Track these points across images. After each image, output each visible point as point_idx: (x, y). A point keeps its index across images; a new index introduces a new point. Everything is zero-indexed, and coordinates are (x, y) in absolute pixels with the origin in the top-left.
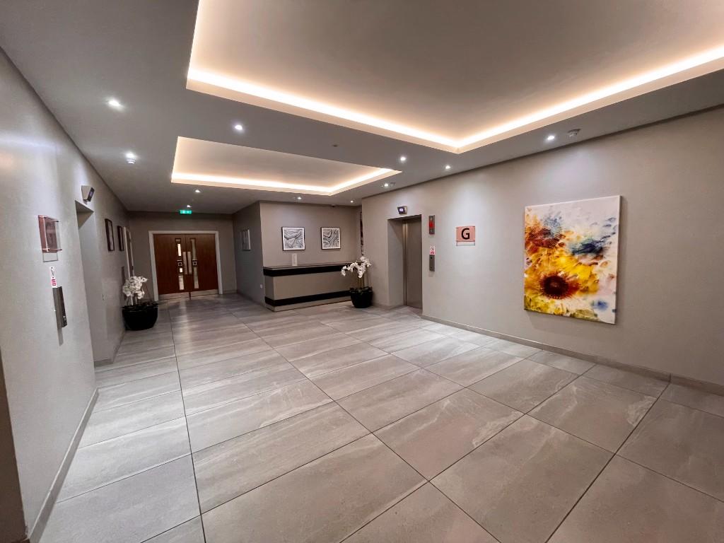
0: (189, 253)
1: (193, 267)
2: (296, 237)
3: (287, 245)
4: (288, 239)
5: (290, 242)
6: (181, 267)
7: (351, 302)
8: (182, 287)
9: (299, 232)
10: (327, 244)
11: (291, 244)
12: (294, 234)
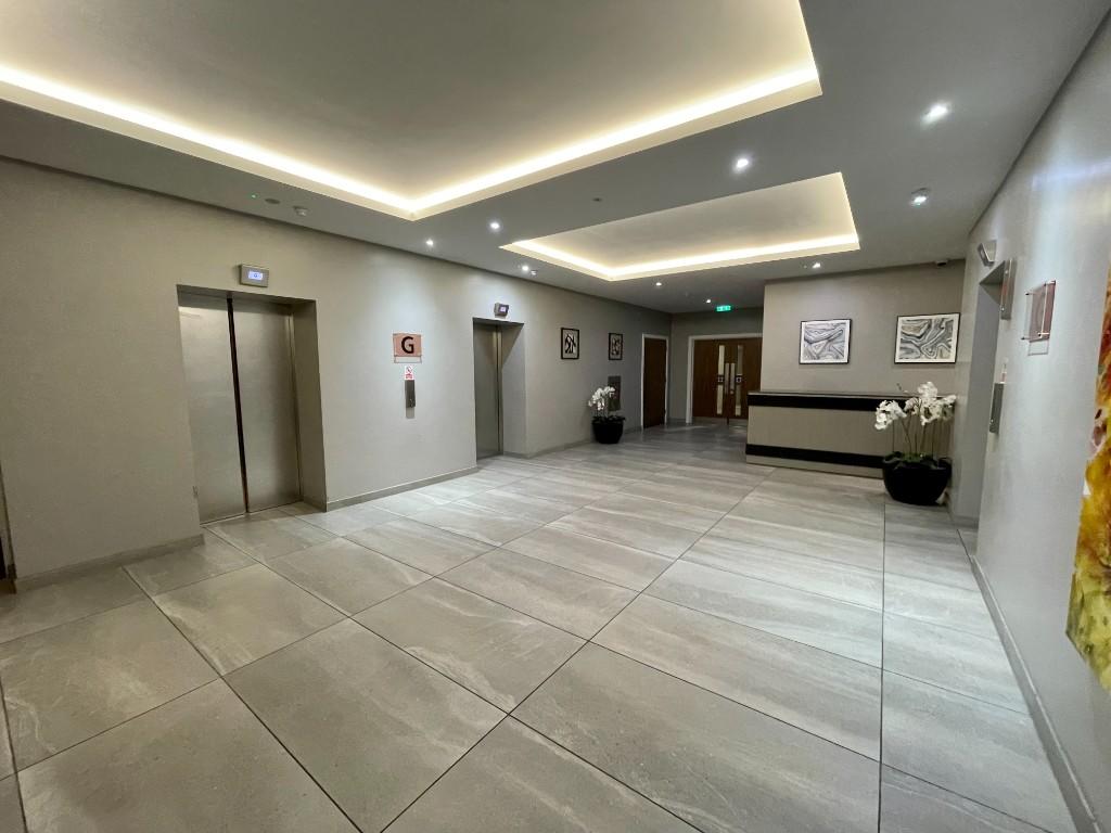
0: (733, 365)
1: (736, 384)
2: (829, 339)
3: (809, 354)
4: (810, 343)
5: (815, 349)
6: (720, 383)
7: (882, 483)
8: (719, 411)
9: (838, 328)
10: (910, 351)
11: (818, 351)
12: (826, 334)
